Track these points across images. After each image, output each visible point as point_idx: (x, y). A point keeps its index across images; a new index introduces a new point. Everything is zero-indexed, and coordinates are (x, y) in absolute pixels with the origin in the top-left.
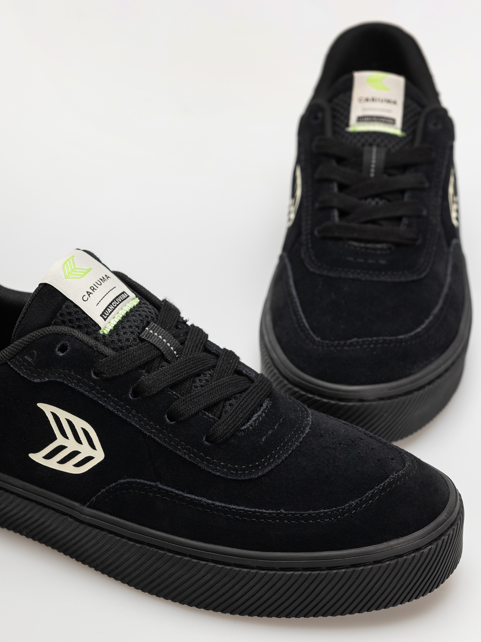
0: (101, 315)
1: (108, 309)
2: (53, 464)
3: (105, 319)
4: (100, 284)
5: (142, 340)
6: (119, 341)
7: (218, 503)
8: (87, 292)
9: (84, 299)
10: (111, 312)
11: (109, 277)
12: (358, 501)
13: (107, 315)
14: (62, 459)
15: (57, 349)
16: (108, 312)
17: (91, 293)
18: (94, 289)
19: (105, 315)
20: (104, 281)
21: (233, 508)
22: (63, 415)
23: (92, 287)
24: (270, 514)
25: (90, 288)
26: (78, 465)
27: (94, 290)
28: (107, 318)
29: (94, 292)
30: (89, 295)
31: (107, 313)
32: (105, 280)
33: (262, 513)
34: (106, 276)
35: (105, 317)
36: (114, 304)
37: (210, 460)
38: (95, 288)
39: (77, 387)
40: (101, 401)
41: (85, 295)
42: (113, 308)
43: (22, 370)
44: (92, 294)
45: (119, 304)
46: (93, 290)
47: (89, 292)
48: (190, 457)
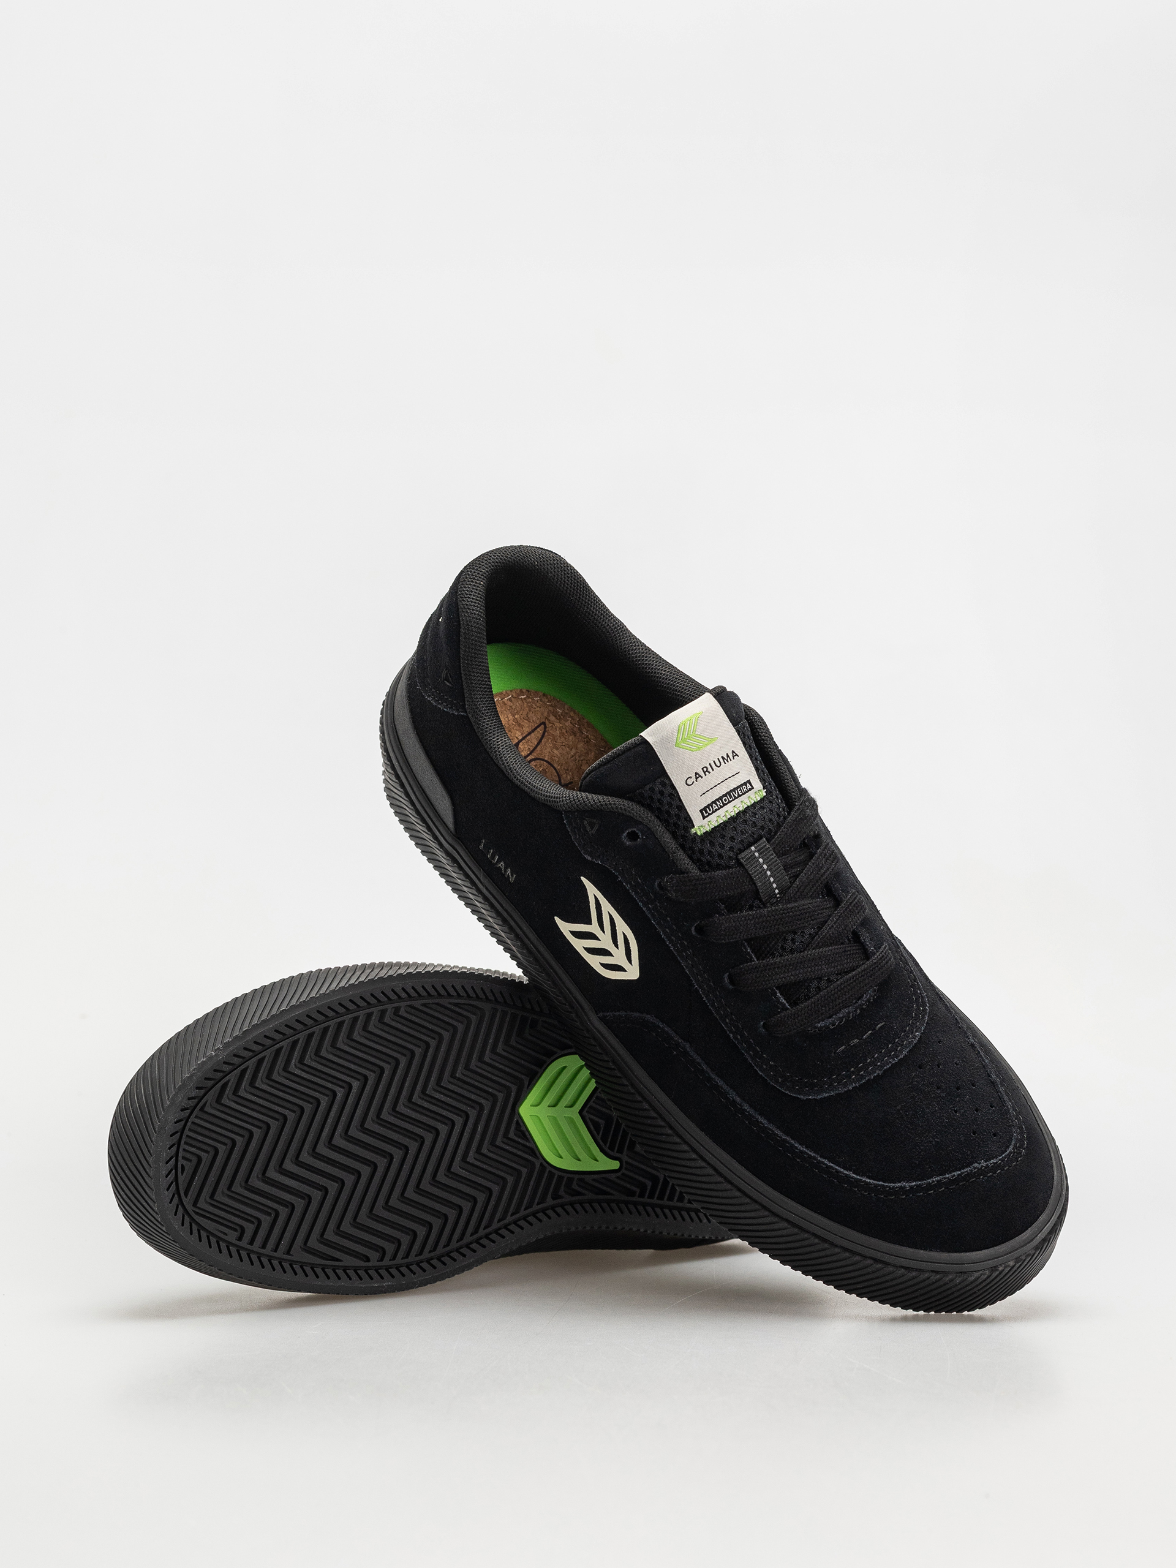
0: (701, 811)
1: (714, 805)
2: (579, 945)
3: (704, 818)
4: (718, 764)
5: (739, 864)
6: (709, 854)
7: (746, 1107)
8: (696, 774)
9: (688, 783)
10: (716, 810)
11: (736, 755)
12: (915, 1185)
13: (709, 812)
14: (590, 948)
15: (625, 834)
16: (713, 809)
17: (700, 776)
18: (707, 771)
19: (706, 812)
20: (726, 761)
21: (761, 1123)
22: (607, 907)
23: (706, 767)
24: (802, 1152)
25: (702, 769)
26: (607, 966)
27: (707, 773)
28: (707, 816)
29: (706, 775)
30: (697, 778)
31: (710, 810)
32: (729, 760)
33: (793, 1146)
34: (733, 752)
35: (706, 815)
36: (725, 800)
37: (758, 1051)
38: (710, 769)
39: (632, 891)
40: (654, 921)
41: (691, 777)
42: (722, 804)
43: (576, 834)
44: (702, 777)
45: (733, 800)
46: (705, 772)
47: (698, 774)
48: (736, 1038)
